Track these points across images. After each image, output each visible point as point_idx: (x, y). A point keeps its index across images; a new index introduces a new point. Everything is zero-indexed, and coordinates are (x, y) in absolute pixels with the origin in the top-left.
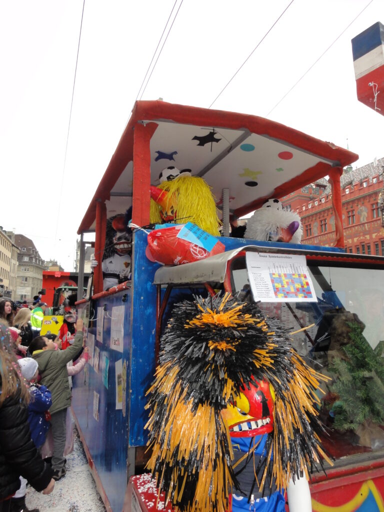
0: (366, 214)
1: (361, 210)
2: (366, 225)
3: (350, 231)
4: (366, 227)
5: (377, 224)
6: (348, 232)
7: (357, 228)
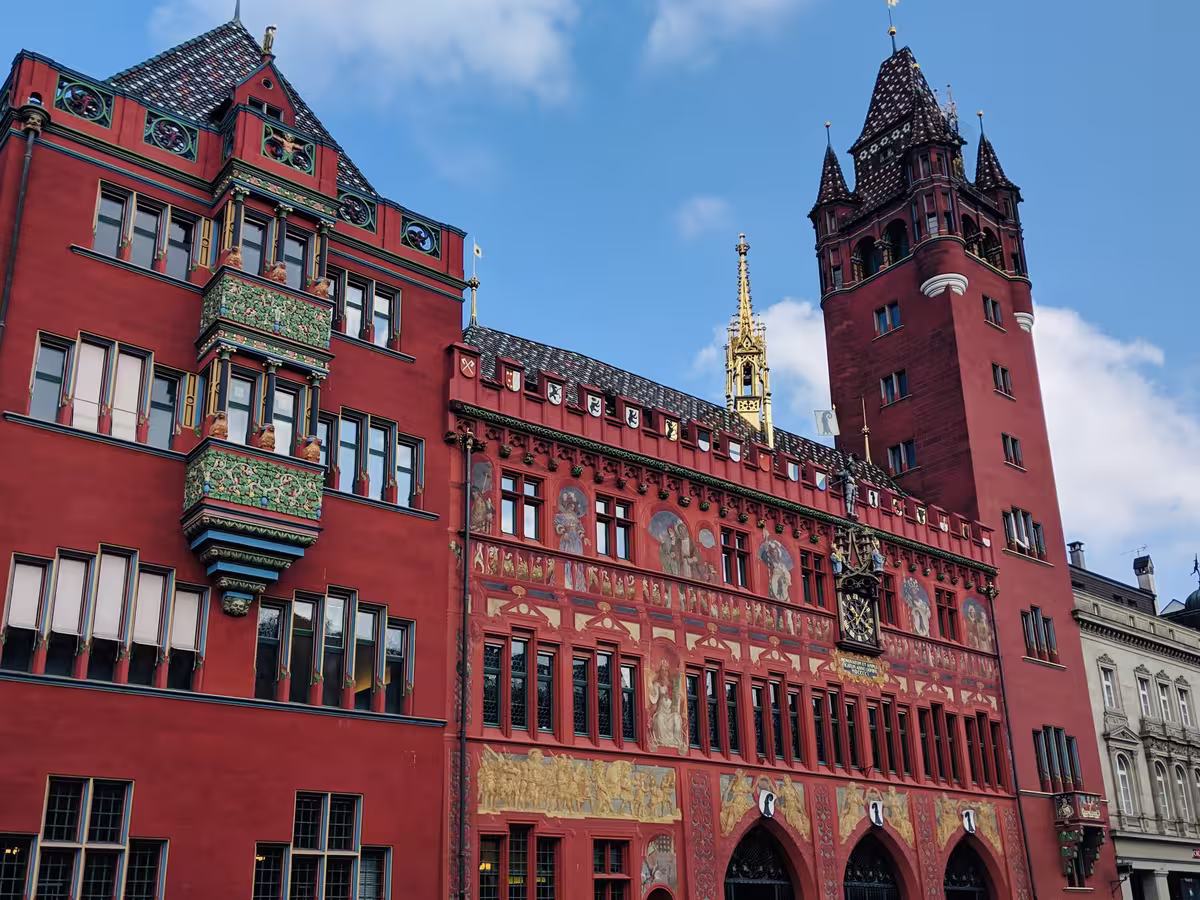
0: (788, 576)
1: (771, 550)
2: (789, 613)
3: (735, 612)
4: (790, 622)
5: (823, 629)
6: (725, 610)
7: (758, 608)
